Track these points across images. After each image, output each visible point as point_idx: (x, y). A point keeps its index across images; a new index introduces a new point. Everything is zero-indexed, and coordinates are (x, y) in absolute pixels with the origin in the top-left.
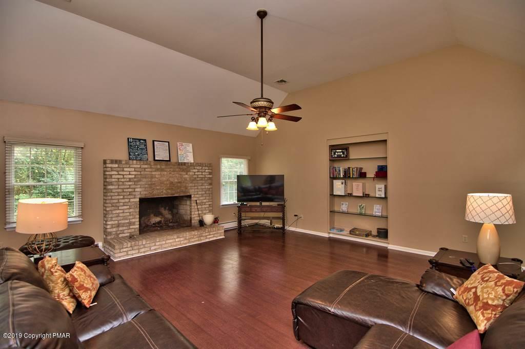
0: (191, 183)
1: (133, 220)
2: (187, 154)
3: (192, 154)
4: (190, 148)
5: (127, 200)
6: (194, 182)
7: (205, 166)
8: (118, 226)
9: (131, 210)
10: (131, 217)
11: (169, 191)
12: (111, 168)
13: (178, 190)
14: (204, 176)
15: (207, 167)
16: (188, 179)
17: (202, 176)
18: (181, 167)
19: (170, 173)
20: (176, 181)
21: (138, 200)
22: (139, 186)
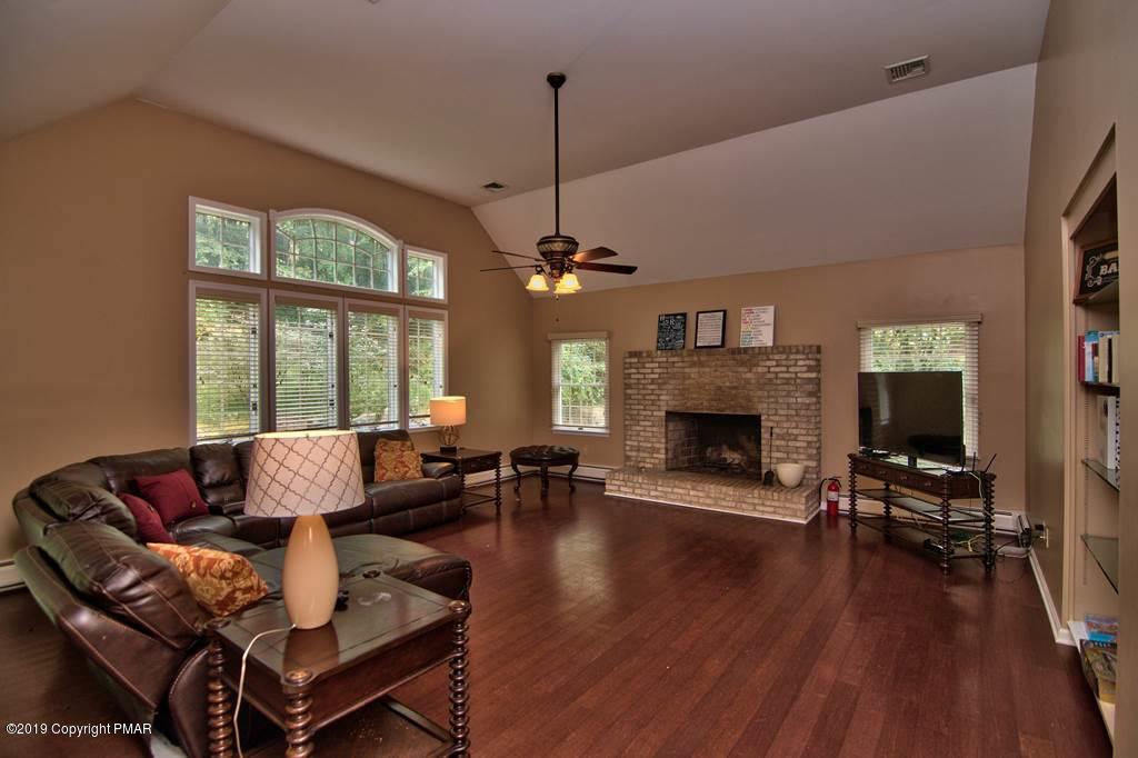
0: (761, 389)
1: (657, 445)
2: (759, 329)
3: (771, 328)
4: (767, 315)
5: (649, 413)
6: (767, 387)
7: (798, 352)
8: (638, 450)
9: (655, 429)
10: (654, 440)
11: (715, 403)
12: (630, 363)
13: (732, 403)
14: (793, 376)
15: (803, 353)
16: (753, 381)
17: (787, 375)
18: (738, 357)
19: (716, 371)
20: (728, 384)
21: (663, 414)
22: (664, 392)
